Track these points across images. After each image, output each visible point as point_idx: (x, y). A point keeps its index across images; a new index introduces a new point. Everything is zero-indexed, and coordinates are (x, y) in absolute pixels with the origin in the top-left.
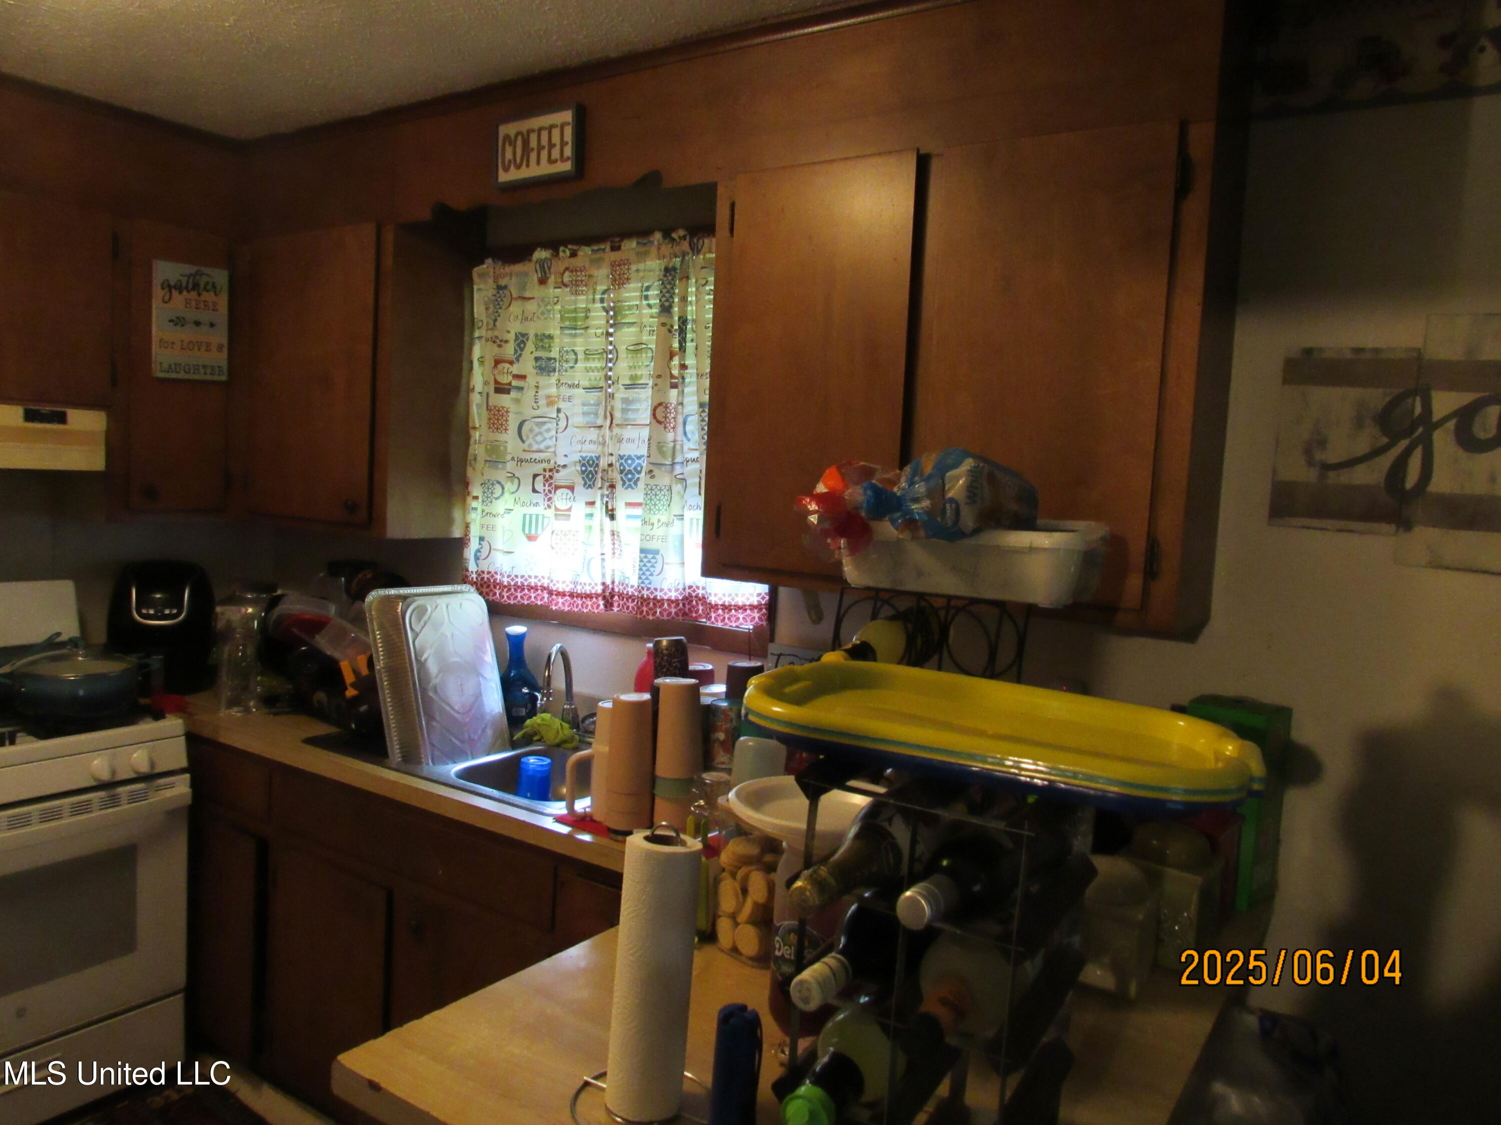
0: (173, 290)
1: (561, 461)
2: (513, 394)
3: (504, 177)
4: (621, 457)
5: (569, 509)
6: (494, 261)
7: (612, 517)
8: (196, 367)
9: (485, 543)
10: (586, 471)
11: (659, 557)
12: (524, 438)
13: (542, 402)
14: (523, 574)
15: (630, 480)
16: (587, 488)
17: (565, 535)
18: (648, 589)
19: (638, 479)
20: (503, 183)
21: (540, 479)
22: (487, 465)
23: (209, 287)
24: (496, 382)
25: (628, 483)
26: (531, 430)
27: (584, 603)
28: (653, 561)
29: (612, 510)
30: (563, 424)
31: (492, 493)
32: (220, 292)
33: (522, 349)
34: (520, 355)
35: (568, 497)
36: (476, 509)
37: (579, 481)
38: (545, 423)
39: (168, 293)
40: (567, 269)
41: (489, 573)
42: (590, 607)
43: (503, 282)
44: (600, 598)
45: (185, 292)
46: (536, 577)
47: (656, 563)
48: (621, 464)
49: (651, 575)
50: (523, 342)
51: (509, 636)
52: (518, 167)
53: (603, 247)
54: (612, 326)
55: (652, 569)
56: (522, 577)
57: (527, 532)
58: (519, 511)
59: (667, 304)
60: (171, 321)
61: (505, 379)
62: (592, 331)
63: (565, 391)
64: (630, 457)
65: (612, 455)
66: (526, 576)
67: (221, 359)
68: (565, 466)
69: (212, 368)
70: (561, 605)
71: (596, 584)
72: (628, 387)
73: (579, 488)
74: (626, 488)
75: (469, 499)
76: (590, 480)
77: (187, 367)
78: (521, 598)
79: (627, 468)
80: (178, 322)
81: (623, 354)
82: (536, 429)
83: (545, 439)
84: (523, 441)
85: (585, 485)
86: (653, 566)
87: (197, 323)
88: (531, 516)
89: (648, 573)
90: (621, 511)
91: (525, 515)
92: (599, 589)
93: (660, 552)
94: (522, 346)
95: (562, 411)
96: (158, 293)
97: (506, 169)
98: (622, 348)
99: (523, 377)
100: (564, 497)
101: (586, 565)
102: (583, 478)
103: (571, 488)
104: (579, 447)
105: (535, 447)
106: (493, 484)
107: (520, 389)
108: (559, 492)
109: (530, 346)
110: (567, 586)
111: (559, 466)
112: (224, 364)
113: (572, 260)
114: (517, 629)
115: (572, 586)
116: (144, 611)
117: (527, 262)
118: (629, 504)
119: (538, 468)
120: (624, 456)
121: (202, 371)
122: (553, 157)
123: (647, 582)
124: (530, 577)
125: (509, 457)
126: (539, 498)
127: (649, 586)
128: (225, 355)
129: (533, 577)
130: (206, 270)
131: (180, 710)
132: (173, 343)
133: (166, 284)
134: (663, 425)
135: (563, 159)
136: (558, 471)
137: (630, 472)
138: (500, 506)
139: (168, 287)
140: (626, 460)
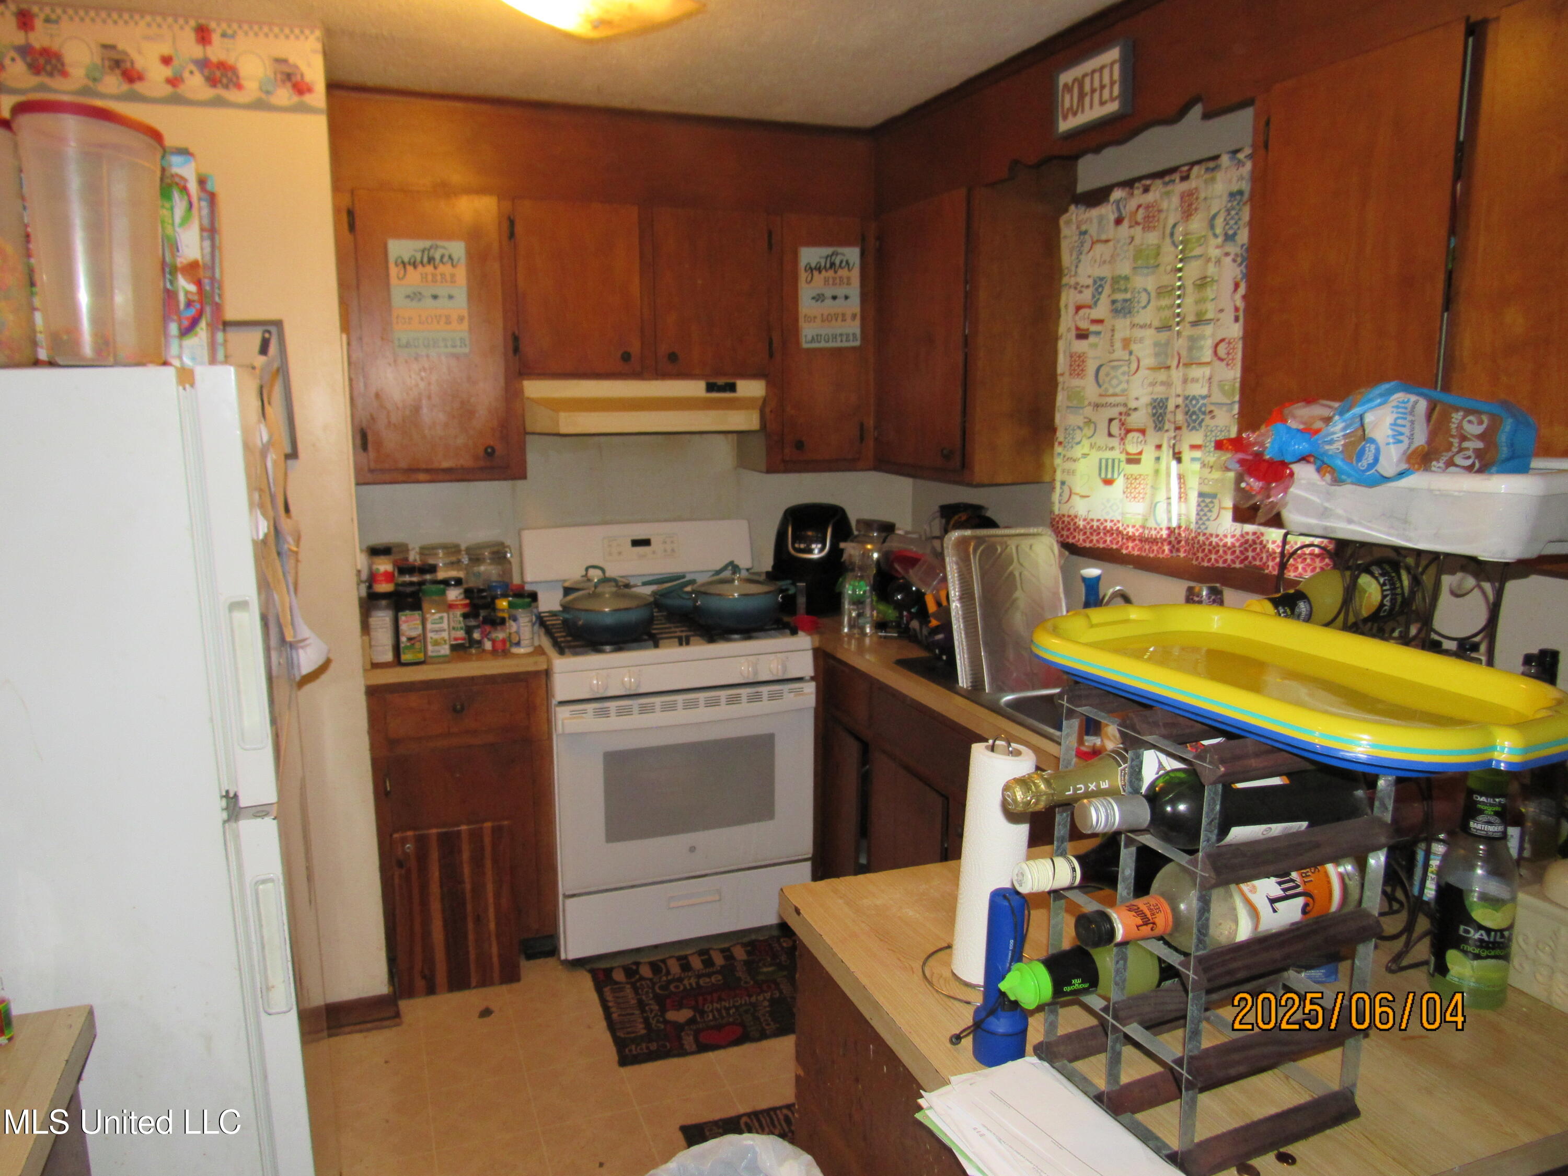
0: (814, 271)
1: (1132, 404)
2: (1092, 339)
3: (1064, 126)
4: (1186, 398)
5: (1140, 453)
6: (1076, 207)
7: (1179, 460)
8: (835, 337)
9: (1066, 488)
10: (1156, 413)
11: (1216, 501)
12: (1101, 382)
13: (1118, 345)
14: (1099, 518)
15: (1195, 421)
16: (1158, 431)
17: (1136, 479)
18: (1204, 534)
19: (1203, 420)
20: (1064, 132)
21: (1115, 424)
22: (1068, 411)
23: (844, 264)
24: (1077, 329)
25: (1192, 425)
26: (1107, 375)
27: (1150, 548)
28: (1211, 505)
29: (1180, 453)
30: (1134, 366)
31: (1073, 438)
32: (852, 268)
33: (1100, 293)
34: (1098, 299)
35: (1140, 440)
36: (1059, 454)
37: (1150, 425)
38: (1121, 366)
39: (810, 275)
40: (1139, 206)
41: (1069, 516)
42: (1155, 552)
43: (1083, 228)
44: (1165, 543)
45: (823, 272)
46: (1112, 521)
47: (1213, 507)
48: (1186, 406)
49: (1208, 520)
50: (1101, 286)
51: (1084, 579)
52: (1075, 114)
53: (1173, 178)
54: (1181, 261)
55: (1209, 514)
56: (1098, 520)
57: (1103, 475)
58: (1095, 456)
59: (1231, 232)
60: (813, 298)
61: (1084, 325)
62: (1162, 269)
63: (1138, 333)
64: (1194, 398)
65: (1179, 396)
66: (1102, 520)
67: (854, 328)
68: (1136, 409)
69: (848, 335)
70: (1131, 549)
71: (1161, 529)
72: (1194, 324)
73: (1150, 432)
74: (1192, 430)
75: (1056, 444)
76: (1160, 422)
77: (827, 337)
78: (1096, 542)
79: (1192, 410)
80: (819, 298)
81: (1190, 289)
82: (1113, 373)
83: (1121, 382)
84: (1099, 386)
85: (1156, 427)
86: (1210, 511)
87: (834, 298)
88: (1107, 460)
89: (1204, 518)
90: (1187, 455)
91: (1100, 460)
92: (1164, 533)
93: (1218, 496)
94: (1100, 290)
95: (1134, 353)
96: (803, 276)
97: (1065, 118)
98: (1189, 283)
99: (1100, 322)
100: (1135, 440)
101: (1152, 509)
102: (1154, 421)
103: (1143, 432)
104: (1150, 389)
105: (1111, 391)
106: (1074, 430)
107: (1098, 333)
108: (1130, 435)
109: (1107, 290)
110: (1137, 530)
111: (1130, 409)
112: (858, 331)
113: (1145, 196)
114: (1092, 572)
115: (1141, 530)
116: (797, 545)
117: (1105, 204)
118: (1194, 447)
119: (1113, 412)
120: (1189, 396)
121: (839, 339)
122: (1104, 99)
123: (1203, 527)
124: (1106, 521)
125: (1086, 403)
126: (1115, 442)
127: (1205, 531)
128: (857, 322)
129: (1109, 521)
130: (840, 250)
131: (811, 629)
132: (815, 318)
133: (808, 267)
134: (1225, 362)
135: (1112, 99)
136: (1129, 415)
137: (1194, 413)
138: (1078, 451)
139: (810, 269)
140: (1191, 401)
